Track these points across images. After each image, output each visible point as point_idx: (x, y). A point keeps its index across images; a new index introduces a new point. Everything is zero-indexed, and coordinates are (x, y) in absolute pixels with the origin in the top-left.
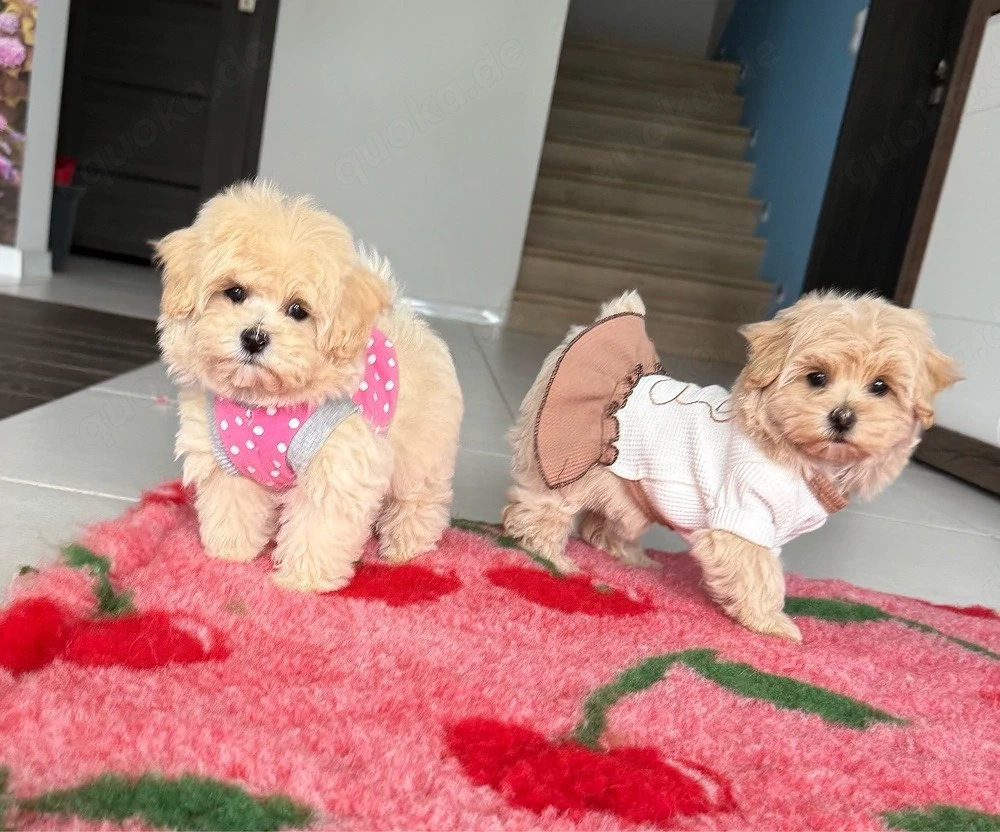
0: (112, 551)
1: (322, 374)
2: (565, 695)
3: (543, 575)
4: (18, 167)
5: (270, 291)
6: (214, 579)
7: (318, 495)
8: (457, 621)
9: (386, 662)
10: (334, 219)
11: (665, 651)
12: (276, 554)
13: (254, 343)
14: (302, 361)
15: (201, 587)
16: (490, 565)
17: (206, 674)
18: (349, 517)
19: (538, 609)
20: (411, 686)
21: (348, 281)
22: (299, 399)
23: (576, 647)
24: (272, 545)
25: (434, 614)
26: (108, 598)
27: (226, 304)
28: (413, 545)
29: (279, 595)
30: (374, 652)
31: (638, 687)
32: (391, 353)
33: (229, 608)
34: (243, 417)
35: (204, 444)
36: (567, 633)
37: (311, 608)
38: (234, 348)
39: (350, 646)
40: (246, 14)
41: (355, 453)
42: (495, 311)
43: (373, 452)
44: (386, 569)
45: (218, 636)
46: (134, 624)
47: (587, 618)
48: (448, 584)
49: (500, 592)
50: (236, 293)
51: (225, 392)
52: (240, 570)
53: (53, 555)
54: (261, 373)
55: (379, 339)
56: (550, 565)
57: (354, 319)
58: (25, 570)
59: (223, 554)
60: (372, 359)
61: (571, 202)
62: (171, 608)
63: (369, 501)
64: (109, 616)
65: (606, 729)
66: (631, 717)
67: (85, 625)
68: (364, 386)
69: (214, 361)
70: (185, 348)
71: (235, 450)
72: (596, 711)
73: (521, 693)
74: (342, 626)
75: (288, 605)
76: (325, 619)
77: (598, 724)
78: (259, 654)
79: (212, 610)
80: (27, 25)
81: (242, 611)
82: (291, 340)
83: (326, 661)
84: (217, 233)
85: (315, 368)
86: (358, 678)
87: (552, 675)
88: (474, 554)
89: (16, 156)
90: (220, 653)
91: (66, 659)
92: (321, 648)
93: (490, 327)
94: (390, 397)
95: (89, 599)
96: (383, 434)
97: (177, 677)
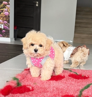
0: (19, 78)
1: (45, 53)
2: (77, 90)
3: (76, 75)
4: (9, 28)
5: (37, 44)
6: (33, 80)
7: (45, 68)
8: (64, 82)
9: (55, 89)
10: (43, 34)
11: (90, 83)
12: (41, 76)
13: (36, 51)
14: (42, 52)
15: (31, 81)
16: (69, 74)
17: (30, 93)
18: (50, 70)
19: (74, 79)
20: (58, 91)
21: (47, 41)
22: (43, 56)
23: (79, 84)
24: (40, 75)
25: (61, 81)
26: (18, 84)
27: (32, 46)
28: (59, 73)
29: (41, 81)
30: (53, 87)
31: (86, 88)
32: (53, 49)
33: (34, 84)
34: (35, 59)
35: (30, 63)
36: (78, 82)
37: (45, 82)
38: (34, 52)
39: (50, 87)
40: (37, 6)
41: (49, 62)
42: (71, 41)
43: (52, 62)
44: (56, 76)
45: (33, 88)
46: (21, 87)
47: (81, 80)
48: (63, 77)
49: (70, 77)
50: (32, 45)
51: (33, 57)
52: (36, 78)
53: (12, 79)
54: (37, 54)
55: (52, 48)
56: (76, 73)
57: (48, 45)
58: (7, 81)
59: (34, 76)
60: (51, 50)
61: (80, 27)
62: (26, 85)
63: (52, 68)
64: (18, 86)
65: (82, 94)
66: (85, 92)
67: (15, 88)
68: (50, 54)
69: (31, 54)
70: (27, 52)
71: (34, 63)
72: (81, 92)
73: (71, 91)
74: (49, 84)
75: (42, 82)
76: (47, 84)
77: (81, 94)
78: (38, 90)
79: (32, 84)
80: (9, 10)
81: (36, 84)
82: (41, 50)
83: (47, 89)
84: (29, 38)
85: (44, 52)
86: (51, 91)
87: (76, 88)
88: (67, 73)
89: (9, 26)
90: (33, 90)
91: (12, 93)
92: (46, 88)
93: (71, 43)
94: (54, 55)
95: (16, 84)
96: (53, 60)
97: (26, 94)
